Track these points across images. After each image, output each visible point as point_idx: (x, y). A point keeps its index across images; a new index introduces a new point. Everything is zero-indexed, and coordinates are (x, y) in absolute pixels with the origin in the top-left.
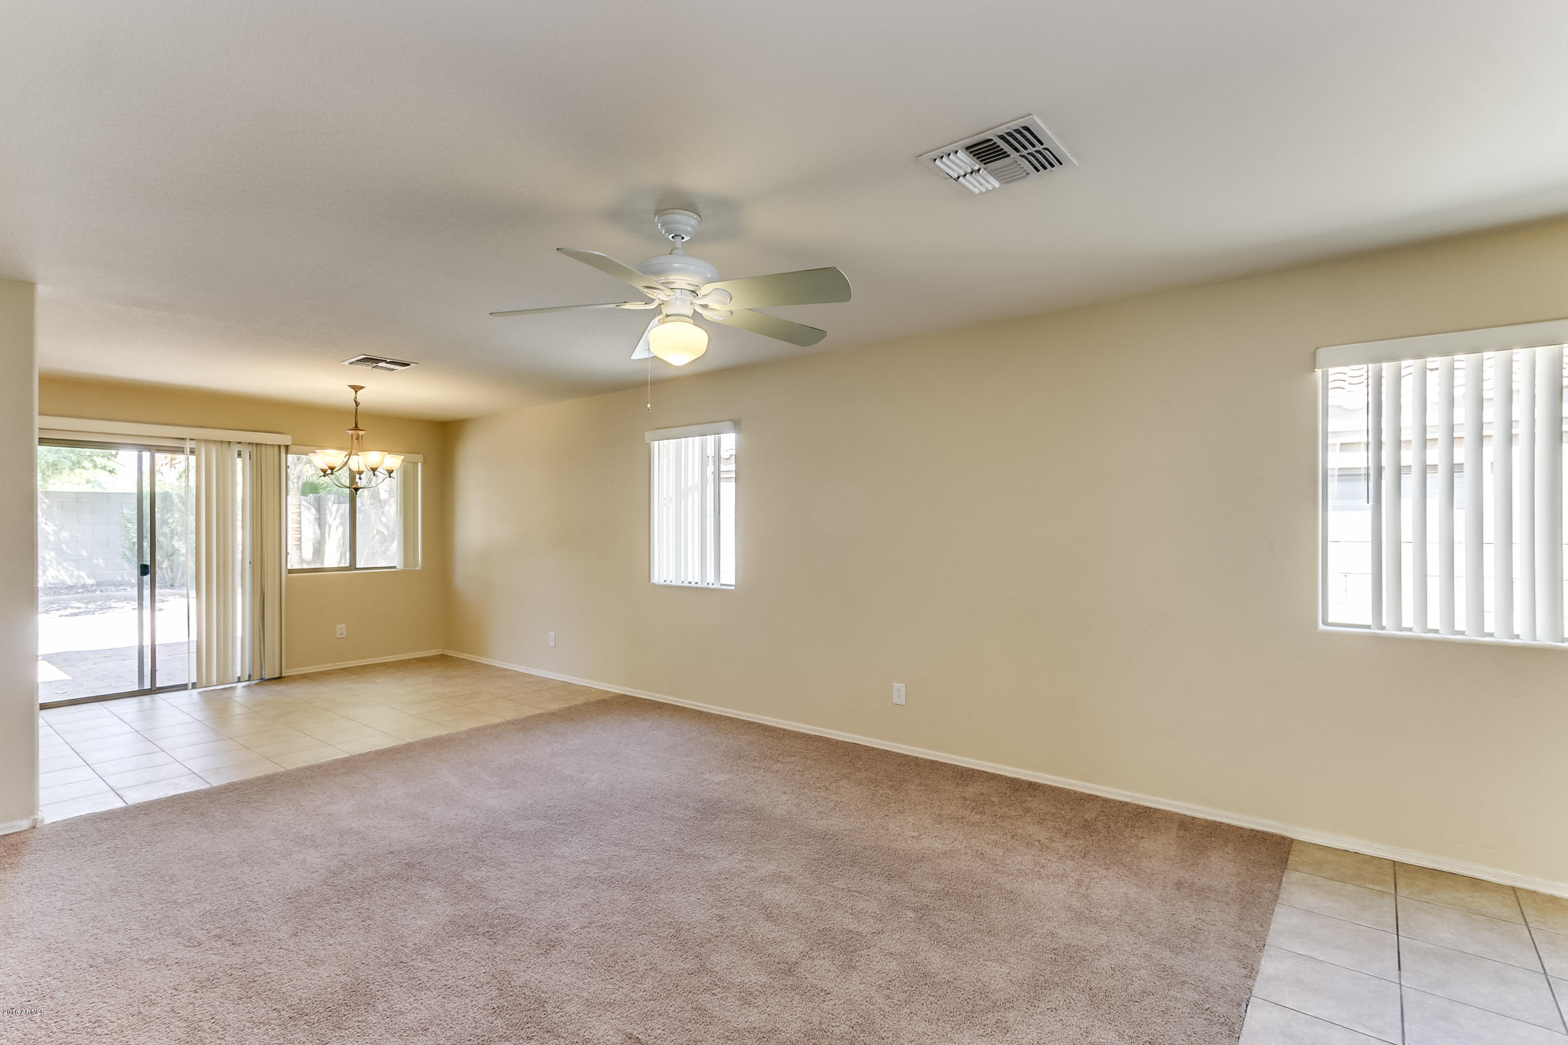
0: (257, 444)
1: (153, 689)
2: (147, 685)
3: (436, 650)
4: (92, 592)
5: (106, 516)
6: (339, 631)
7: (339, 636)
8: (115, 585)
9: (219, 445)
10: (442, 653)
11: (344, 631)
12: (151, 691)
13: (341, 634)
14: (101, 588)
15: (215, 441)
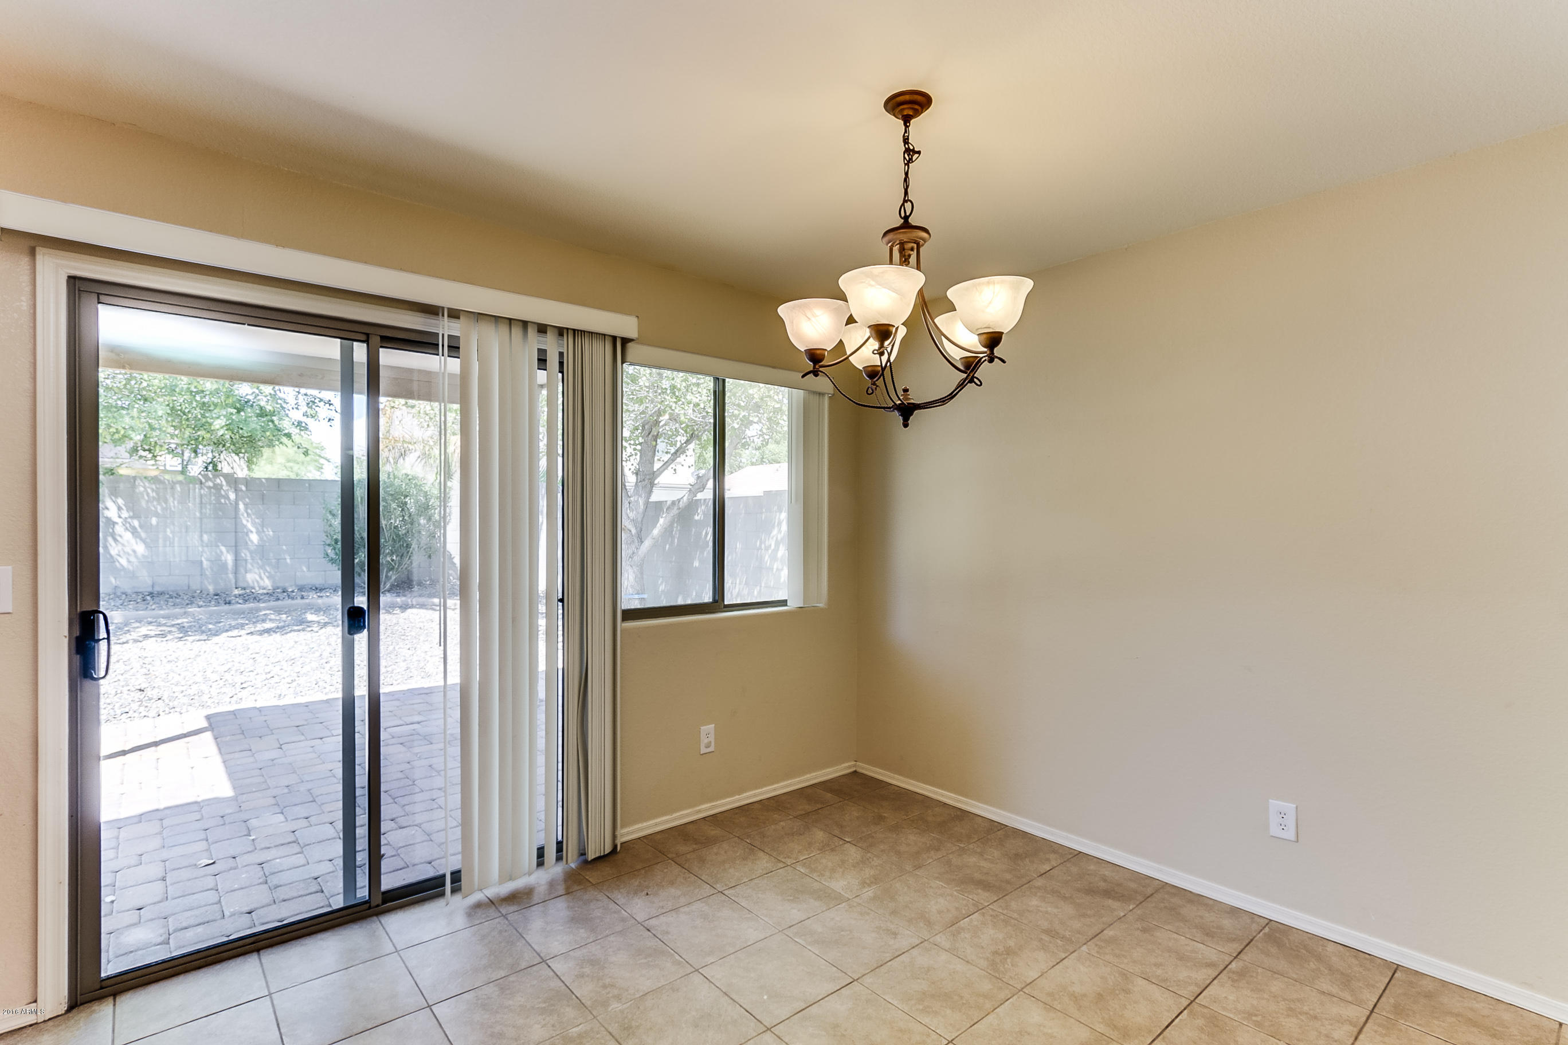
0: (574, 330)
1: (373, 904)
2: (363, 893)
3: (847, 764)
4: (293, 598)
5: (308, 507)
6: (704, 741)
7: (703, 750)
8: (317, 589)
9: (504, 329)
10: (854, 769)
11: (712, 738)
12: (370, 908)
13: (708, 746)
14: (303, 593)
15: (497, 319)
